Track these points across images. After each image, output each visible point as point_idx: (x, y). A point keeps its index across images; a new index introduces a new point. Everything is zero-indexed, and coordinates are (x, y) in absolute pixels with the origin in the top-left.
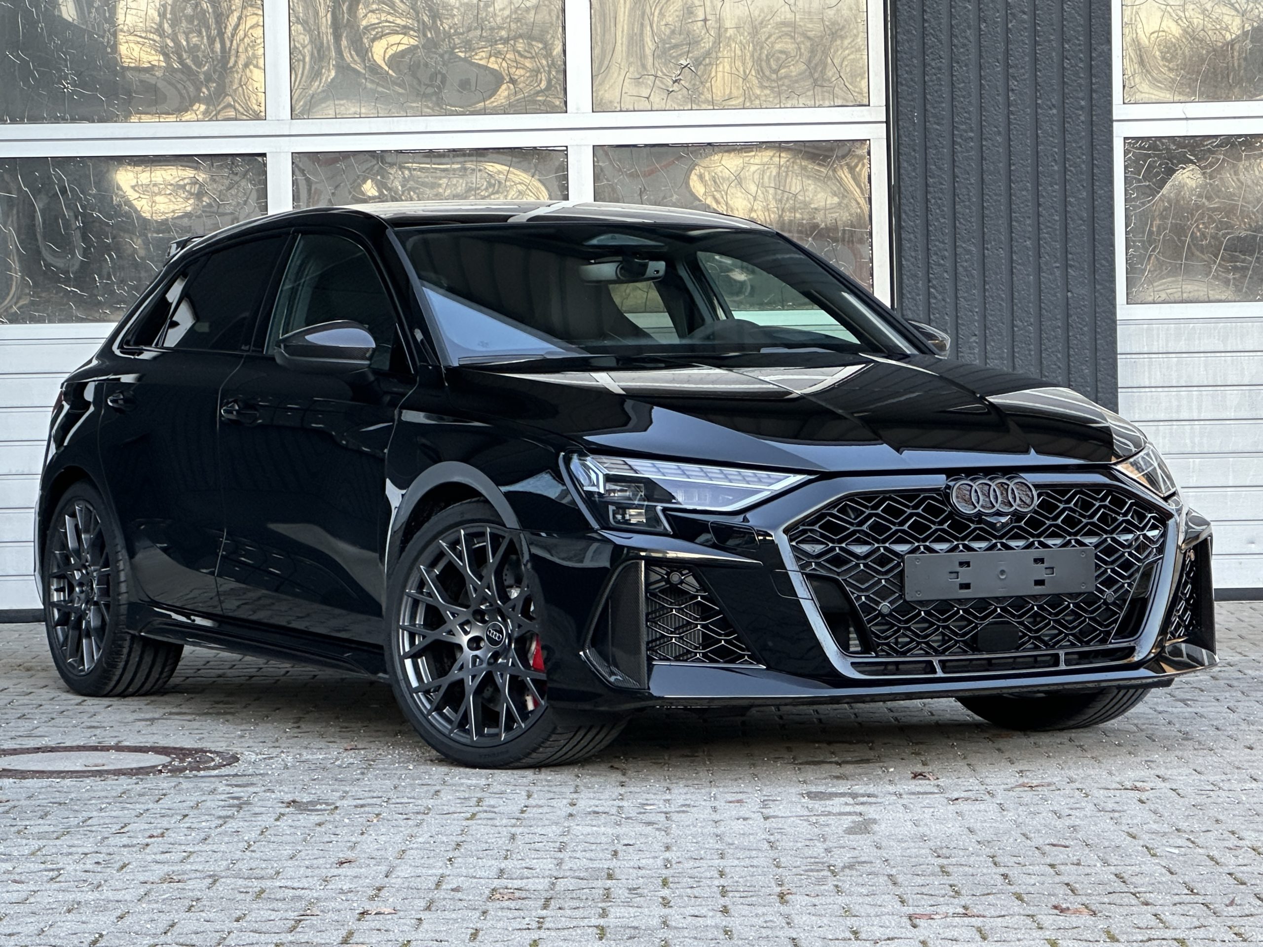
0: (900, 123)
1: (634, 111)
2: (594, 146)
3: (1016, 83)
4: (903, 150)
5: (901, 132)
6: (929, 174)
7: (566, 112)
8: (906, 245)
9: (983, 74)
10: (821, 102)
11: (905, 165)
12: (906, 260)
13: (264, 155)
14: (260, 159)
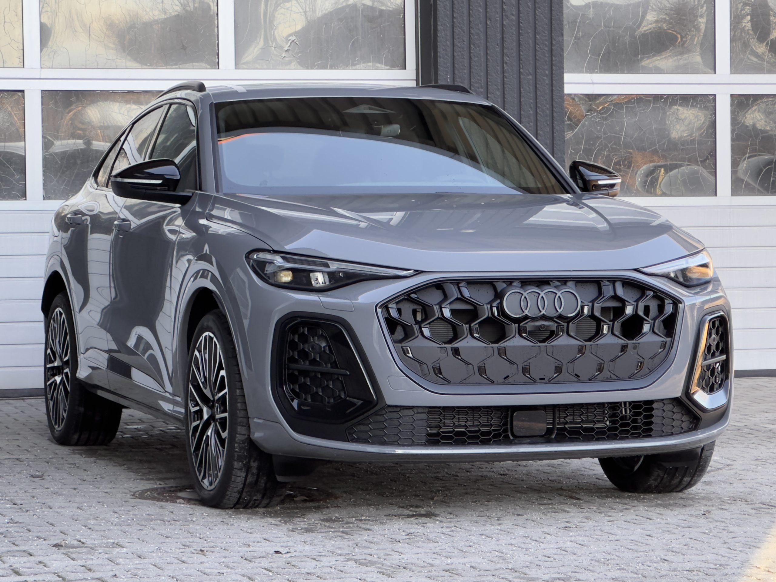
0: (439, 81)
3: (508, 59)
7: (218, 68)
9: (488, 52)
13: (23, 91)
14: (20, 94)
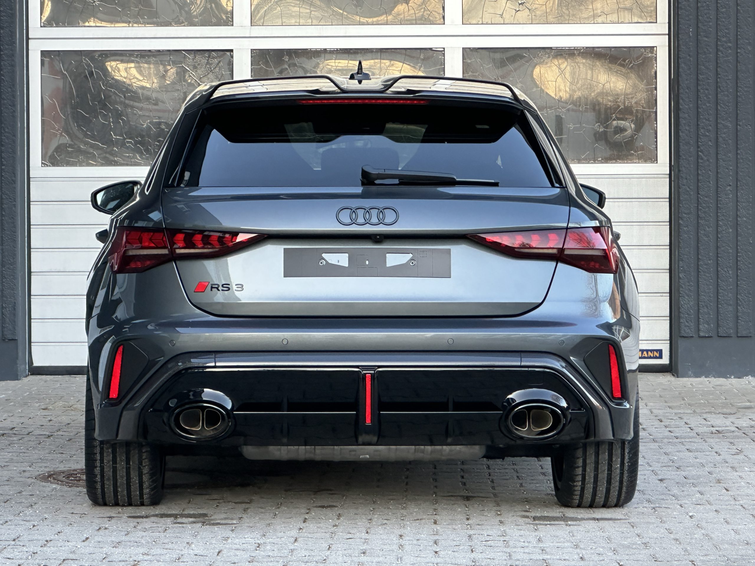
0: (680, 36)
1: (492, 24)
2: (463, 48)
4: (682, 55)
5: (681, 42)
6: (698, 72)
7: (444, 24)
8: (682, 121)
10: (623, 20)
11: (683, 65)
12: (682, 132)
13: (231, 51)
14: (228, 53)
